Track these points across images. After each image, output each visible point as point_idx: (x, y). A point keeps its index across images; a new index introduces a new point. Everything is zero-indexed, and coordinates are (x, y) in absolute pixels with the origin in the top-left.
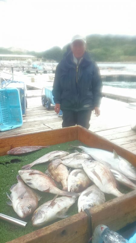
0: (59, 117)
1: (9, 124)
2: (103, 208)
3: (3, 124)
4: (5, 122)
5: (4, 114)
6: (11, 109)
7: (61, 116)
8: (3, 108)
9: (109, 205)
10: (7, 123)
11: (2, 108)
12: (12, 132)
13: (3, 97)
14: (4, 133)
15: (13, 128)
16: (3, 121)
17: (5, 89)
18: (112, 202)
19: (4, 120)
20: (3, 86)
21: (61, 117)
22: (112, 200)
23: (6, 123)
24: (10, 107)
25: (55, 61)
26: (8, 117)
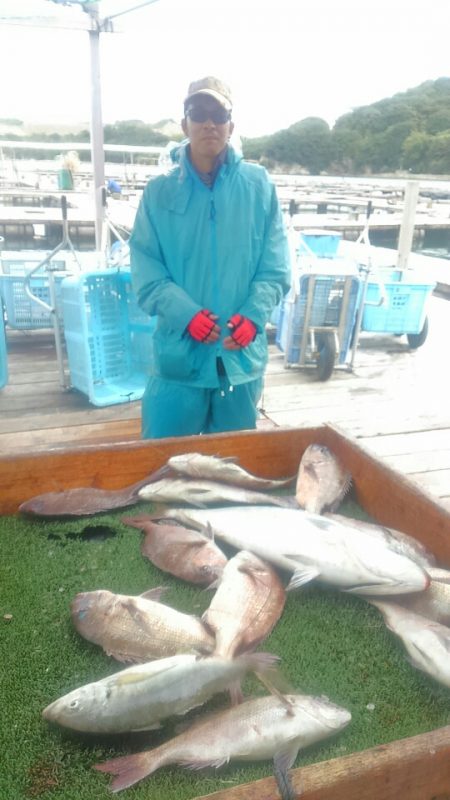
0: (289, 368)
1: (123, 382)
2: (345, 773)
3: (106, 380)
4: (112, 376)
5: (111, 350)
6: (132, 334)
7: (294, 365)
8: (108, 329)
9: (370, 767)
10: (119, 378)
11: (103, 329)
12: (127, 409)
13: (108, 293)
14: (106, 411)
15: (132, 397)
16: (104, 372)
17: (115, 270)
18: (382, 756)
19: (108, 370)
20: (112, 259)
21: (294, 368)
22: (384, 746)
23: (115, 378)
24: (131, 328)
25: (303, 171)
26: (120, 362)
